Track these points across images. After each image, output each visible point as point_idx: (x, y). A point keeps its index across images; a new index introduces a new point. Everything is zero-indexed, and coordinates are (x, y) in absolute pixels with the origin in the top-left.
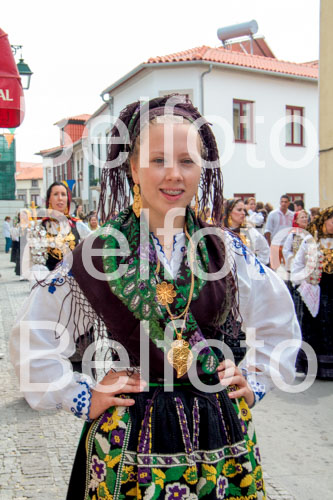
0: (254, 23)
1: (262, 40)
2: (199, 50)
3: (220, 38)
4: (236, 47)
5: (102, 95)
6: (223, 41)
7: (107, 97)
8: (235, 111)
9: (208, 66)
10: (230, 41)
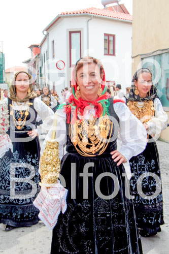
1: (123, 5)
2: (89, 9)
4: (111, 9)
5: (43, 32)
6: (104, 6)
7: (45, 33)
8: (105, 40)
9: (91, 16)
10: (108, 6)
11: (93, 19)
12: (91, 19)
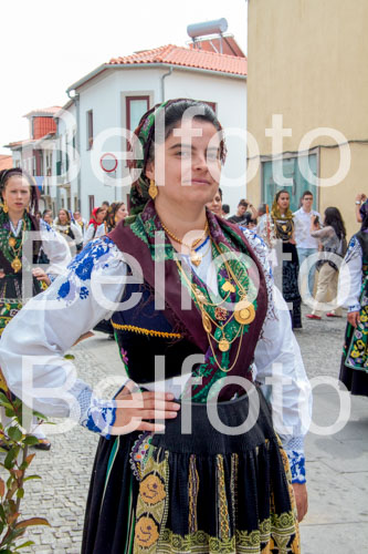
0: (223, 22)
1: (231, 38)
2: (164, 50)
3: (190, 35)
5: (68, 92)
6: (194, 38)
7: (73, 94)
9: (169, 68)
10: (200, 39)
11: (173, 74)
12: (169, 74)
